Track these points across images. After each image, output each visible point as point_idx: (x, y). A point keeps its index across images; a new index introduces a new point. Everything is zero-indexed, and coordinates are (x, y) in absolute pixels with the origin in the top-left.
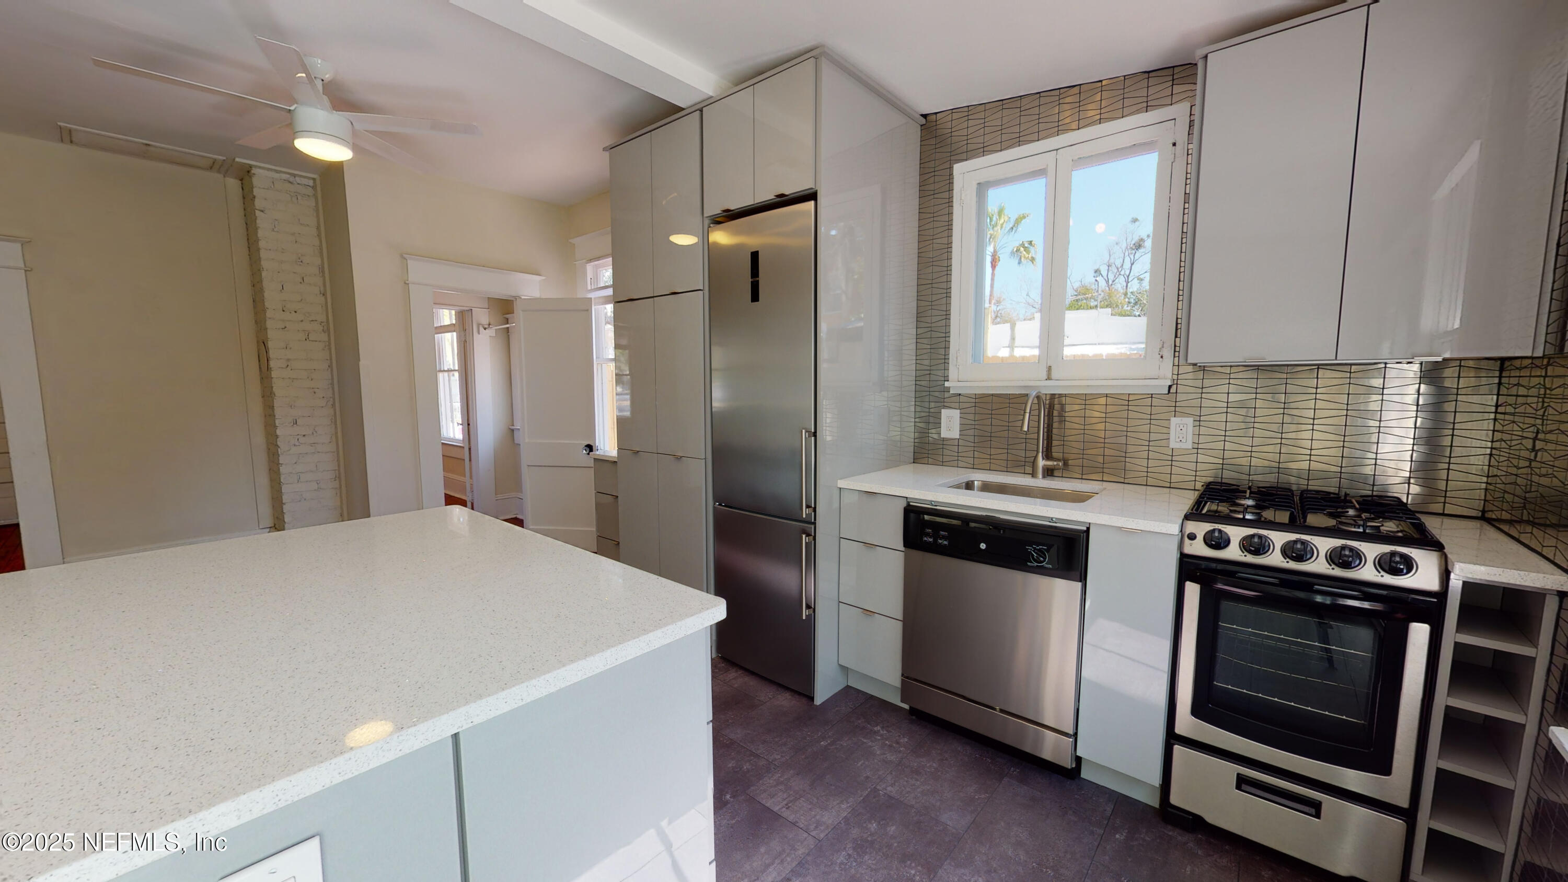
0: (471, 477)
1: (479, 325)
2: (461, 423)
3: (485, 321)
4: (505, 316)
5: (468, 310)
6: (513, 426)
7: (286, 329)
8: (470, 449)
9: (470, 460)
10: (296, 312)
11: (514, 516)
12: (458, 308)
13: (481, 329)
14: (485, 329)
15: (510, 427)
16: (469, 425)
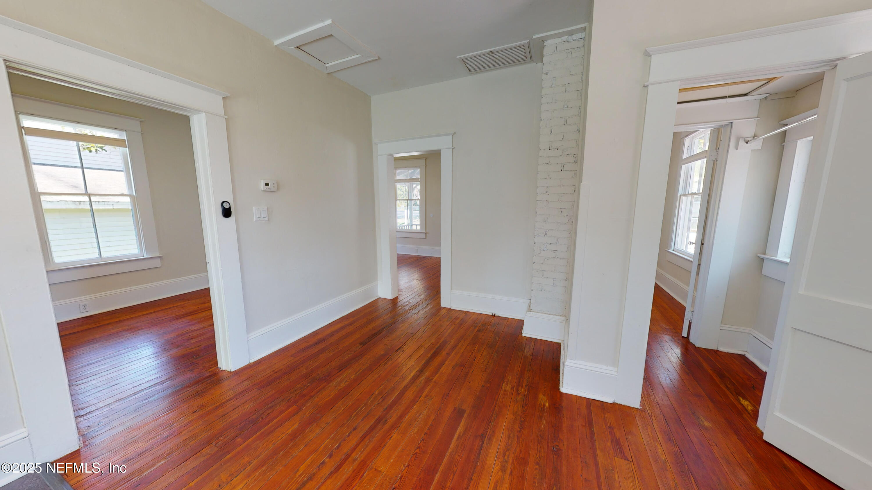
0: (695, 288)
1: (738, 139)
2: (694, 242)
3: (748, 133)
4: (780, 123)
5: (727, 125)
6: (765, 254)
7: (550, 163)
8: (699, 265)
9: (698, 274)
10: (558, 149)
11: (742, 353)
12: (713, 125)
13: (742, 143)
14: (747, 143)
15: (759, 255)
16: (702, 244)
